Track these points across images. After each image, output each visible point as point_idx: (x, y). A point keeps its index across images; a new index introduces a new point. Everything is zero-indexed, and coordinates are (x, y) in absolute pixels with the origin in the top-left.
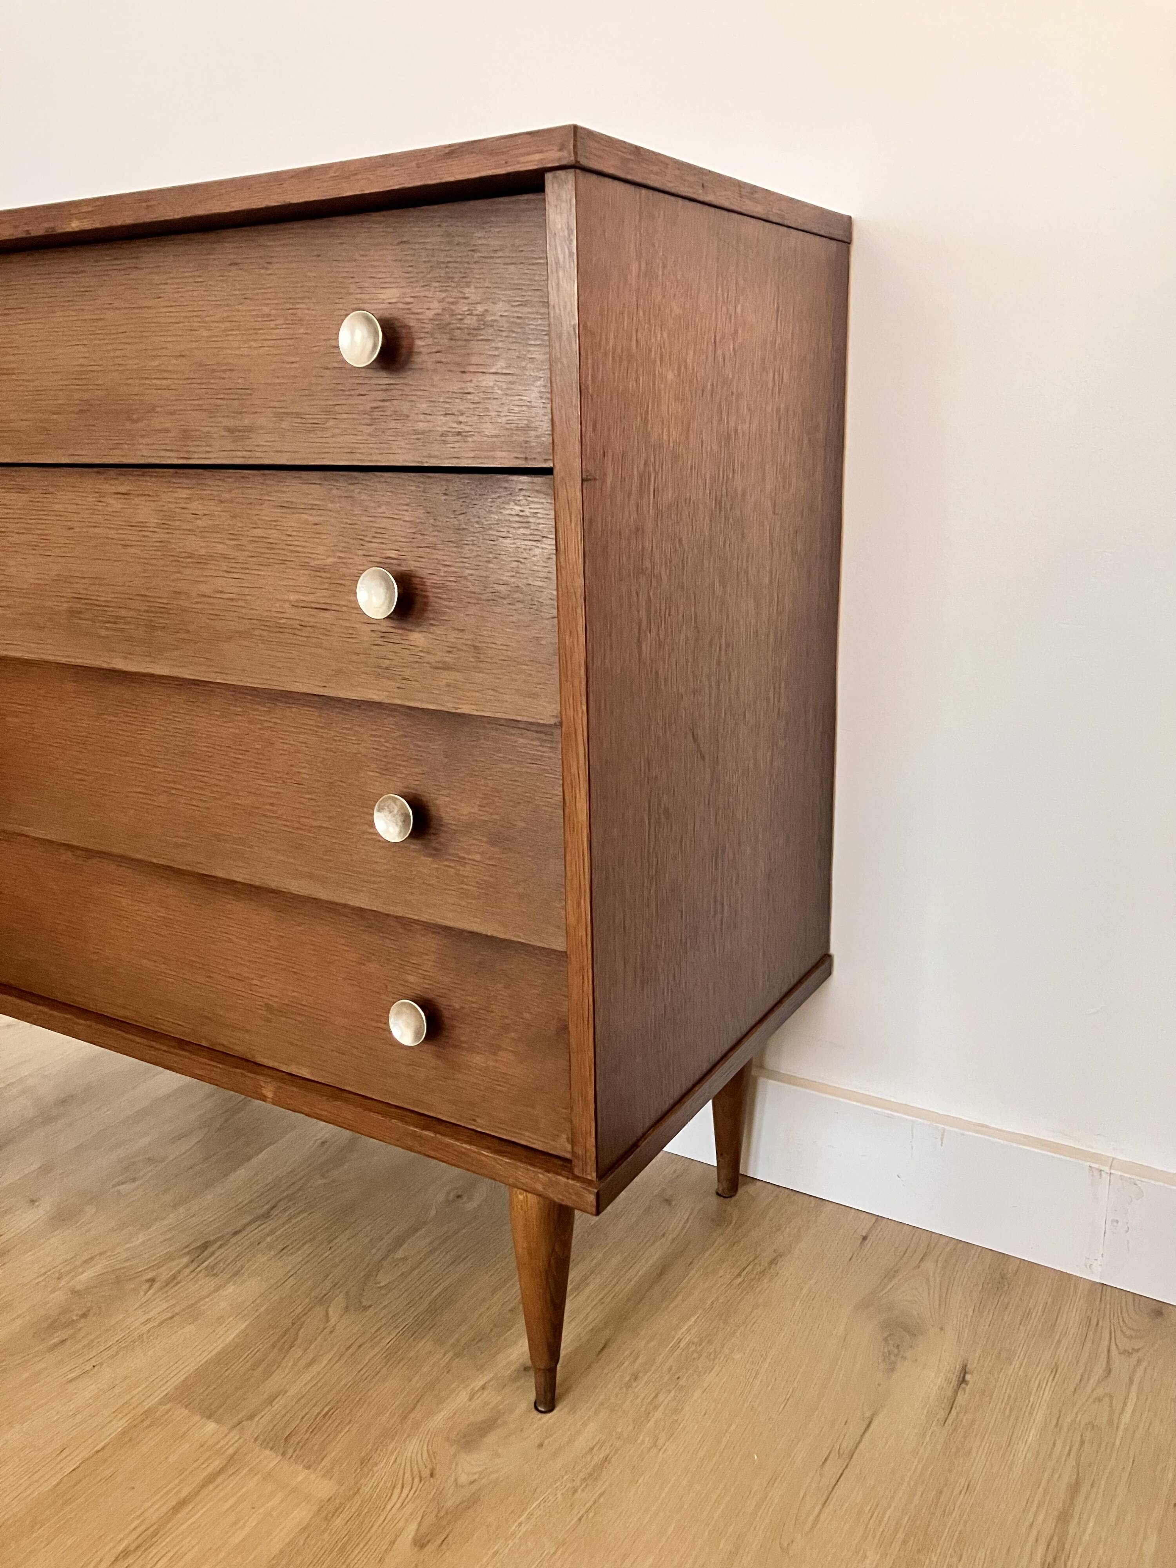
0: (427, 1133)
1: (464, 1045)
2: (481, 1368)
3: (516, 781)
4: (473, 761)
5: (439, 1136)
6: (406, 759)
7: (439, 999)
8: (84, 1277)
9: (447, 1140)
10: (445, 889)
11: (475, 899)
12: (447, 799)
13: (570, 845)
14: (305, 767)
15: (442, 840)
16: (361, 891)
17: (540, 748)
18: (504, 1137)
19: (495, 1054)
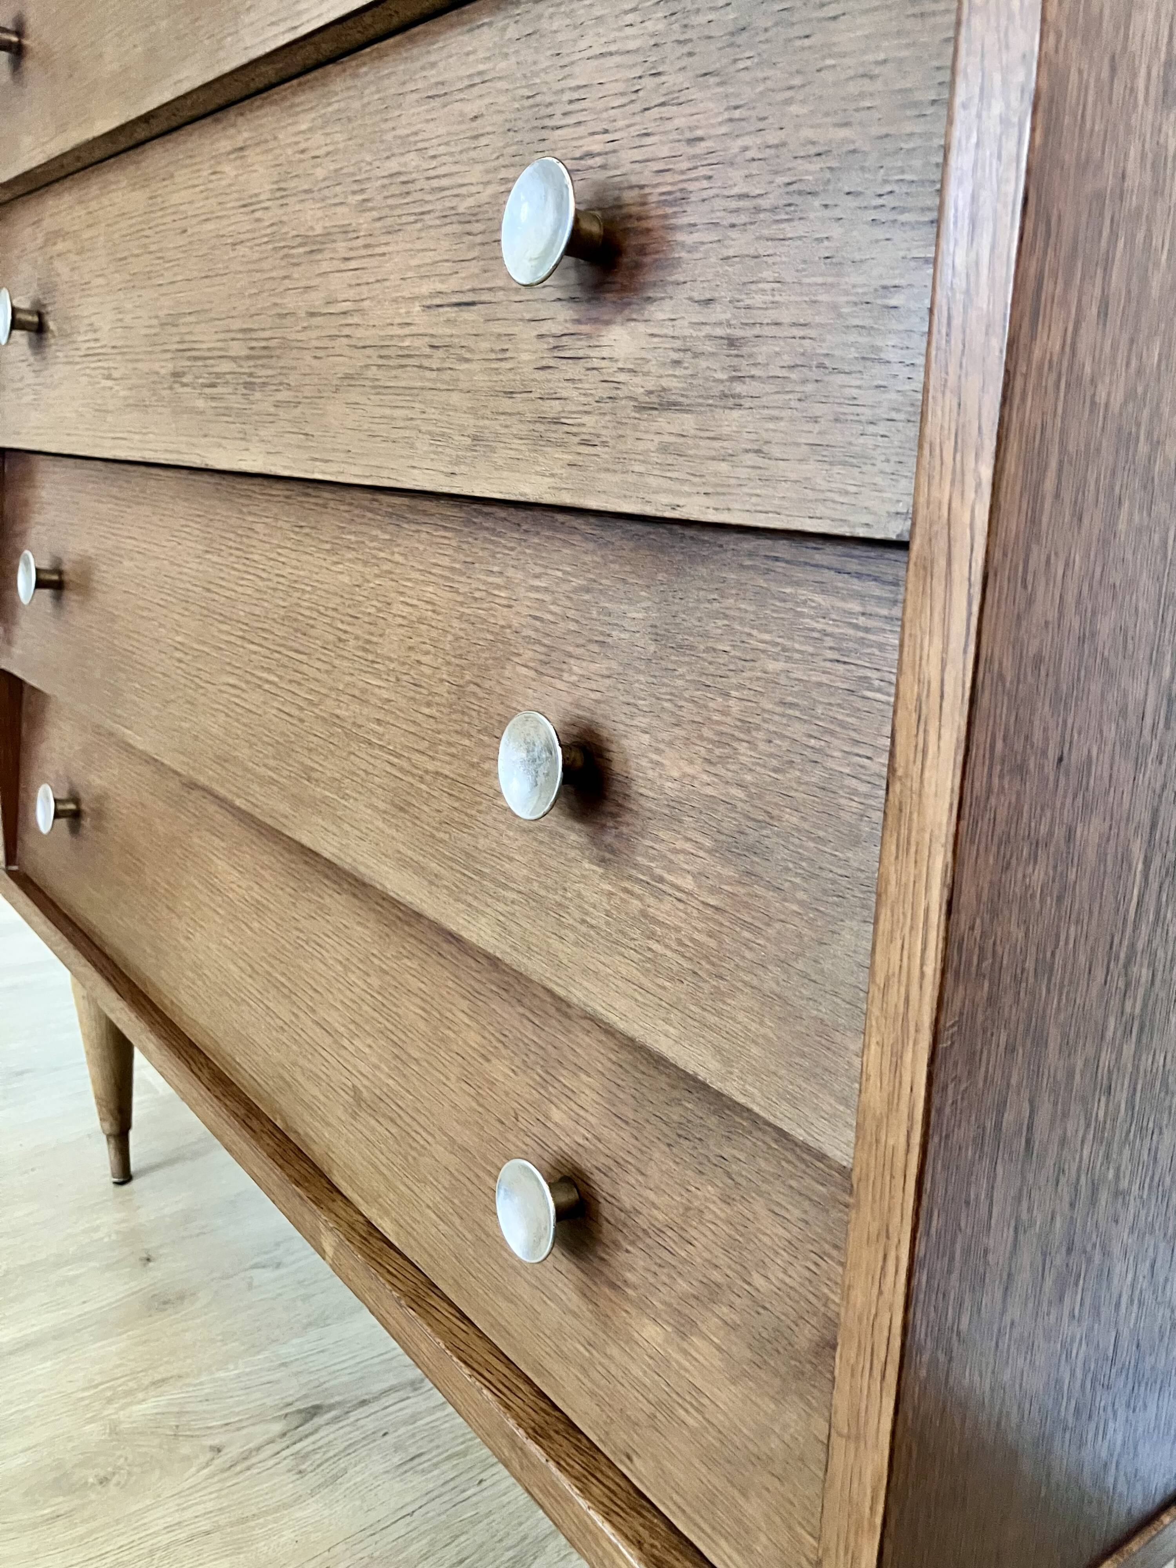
0: (533, 1448)
1: (630, 1291)
3: (792, 705)
4: (708, 650)
5: (552, 1465)
6: (581, 641)
7: (597, 1177)
8: (138, 1410)
9: (565, 1482)
10: (617, 942)
11: (671, 979)
12: (646, 738)
13: (892, 889)
14: (427, 653)
15: (624, 829)
16: (483, 914)
17: (862, 621)
18: (680, 1527)
19: (683, 1336)
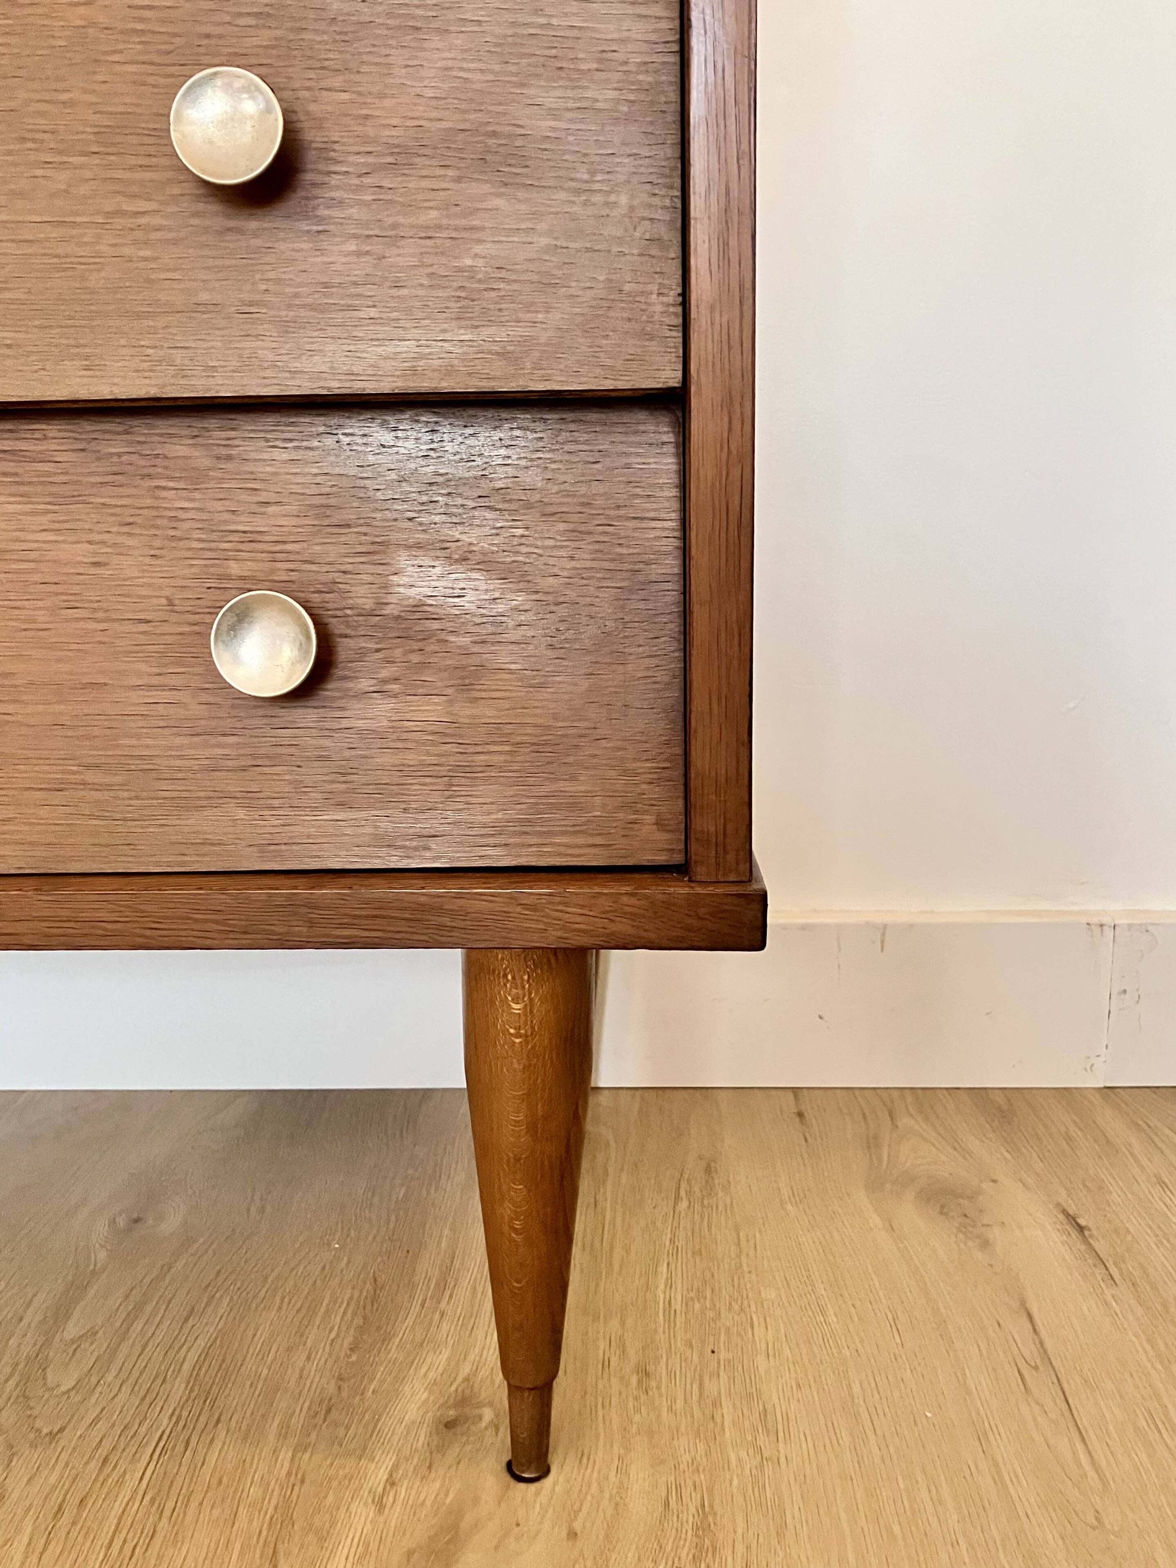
2: (362, 1453)
